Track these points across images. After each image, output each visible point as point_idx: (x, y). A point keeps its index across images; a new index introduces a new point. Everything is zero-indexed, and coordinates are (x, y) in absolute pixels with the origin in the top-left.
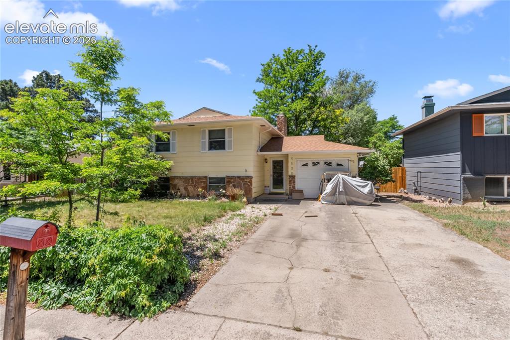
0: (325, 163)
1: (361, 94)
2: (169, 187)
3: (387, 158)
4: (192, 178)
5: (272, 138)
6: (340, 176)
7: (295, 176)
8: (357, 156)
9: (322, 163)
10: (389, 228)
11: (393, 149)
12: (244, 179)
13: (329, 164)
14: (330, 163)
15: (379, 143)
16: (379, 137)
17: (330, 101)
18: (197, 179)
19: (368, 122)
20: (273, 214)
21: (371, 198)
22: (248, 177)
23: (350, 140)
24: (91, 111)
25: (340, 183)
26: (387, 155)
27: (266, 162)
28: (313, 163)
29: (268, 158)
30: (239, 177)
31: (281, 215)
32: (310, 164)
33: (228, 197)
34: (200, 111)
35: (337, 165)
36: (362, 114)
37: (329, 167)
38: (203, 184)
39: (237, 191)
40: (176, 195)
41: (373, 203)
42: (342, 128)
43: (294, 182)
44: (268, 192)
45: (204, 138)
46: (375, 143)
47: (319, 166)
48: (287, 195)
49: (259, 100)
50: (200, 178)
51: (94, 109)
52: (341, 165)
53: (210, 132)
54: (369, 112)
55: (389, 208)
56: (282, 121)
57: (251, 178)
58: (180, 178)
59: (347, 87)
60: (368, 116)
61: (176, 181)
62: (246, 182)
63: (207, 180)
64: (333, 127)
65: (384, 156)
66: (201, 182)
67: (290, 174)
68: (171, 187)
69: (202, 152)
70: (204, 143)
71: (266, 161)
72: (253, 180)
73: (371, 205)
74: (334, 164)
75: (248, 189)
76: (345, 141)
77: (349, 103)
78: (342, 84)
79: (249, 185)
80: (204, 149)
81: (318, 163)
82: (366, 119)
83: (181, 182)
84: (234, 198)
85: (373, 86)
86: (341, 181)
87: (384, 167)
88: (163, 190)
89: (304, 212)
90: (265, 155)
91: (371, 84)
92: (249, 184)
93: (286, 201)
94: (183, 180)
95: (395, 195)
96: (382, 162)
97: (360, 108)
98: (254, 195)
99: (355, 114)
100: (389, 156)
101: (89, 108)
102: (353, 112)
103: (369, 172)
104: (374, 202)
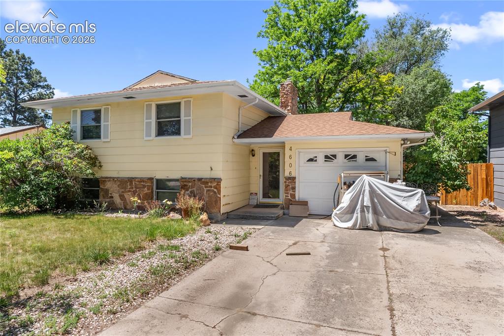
0: (346, 156)
1: (423, 51)
2: (99, 194)
3: (455, 148)
4: (131, 180)
5: (269, 118)
6: (366, 178)
7: (294, 178)
8: (402, 145)
9: (340, 157)
10: (443, 290)
11: (466, 132)
12: (207, 183)
13: (351, 157)
14: (355, 157)
15: (443, 122)
16: (442, 111)
17: (370, 62)
18: (138, 182)
19: (434, 93)
20: (231, 247)
21: (422, 219)
22: (214, 179)
23: (405, 120)
24: (43, 87)
25: (364, 191)
26: (456, 142)
27: (253, 156)
28: (326, 157)
29: (256, 149)
30: (200, 180)
31: (246, 249)
32: (321, 159)
33: (179, 211)
34: (153, 77)
35: (367, 160)
36: (425, 81)
37: (352, 164)
38: (146, 189)
39: (192, 203)
40: (100, 206)
41: (427, 227)
42: (392, 103)
43: (294, 188)
44: (254, 202)
45: (149, 117)
46: (435, 122)
47: (335, 161)
48: (283, 208)
49: (262, 63)
50: (142, 180)
51: (46, 83)
52: (373, 160)
53: (159, 107)
54: (436, 77)
55: (456, 239)
56: (287, 91)
57: (218, 181)
58: (113, 179)
59: (401, 41)
60: (433, 83)
61: (108, 185)
62: (211, 187)
63: (152, 183)
64: (377, 101)
65: (451, 144)
66: (144, 186)
67: (287, 174)
68: (101, 194)
69: (146, 138)
70: (148, 125)
71: (252, 153)
72: (223, 185)
73: (422, 231)
74: (361, 158)
75: (214, 200)
76: (396, 123)
77: (405, 66)
78: (394, 36)
79: (215, 192)
80: (149, 135)
81: (335, 156)
82: (429, 88)
83: (115, 185)
84: (187, 213)
85: (443, 37)
86: (367, 188)
87: (449, 162)
88: (87, 197)
89: (291, 242)
90: (251, 144)
91: (440, 34)
92: (215, 190)
93: (277, 218)
94: (119, 183)
95: (472, 210)
96: (446, 155)
97: (421, 72)
98: (223, 210)
99: (412, 80)
100: (459, 145)
101: (40, 82)
102: (410, 78)
103: (422, 173)
104: (429, 223)
